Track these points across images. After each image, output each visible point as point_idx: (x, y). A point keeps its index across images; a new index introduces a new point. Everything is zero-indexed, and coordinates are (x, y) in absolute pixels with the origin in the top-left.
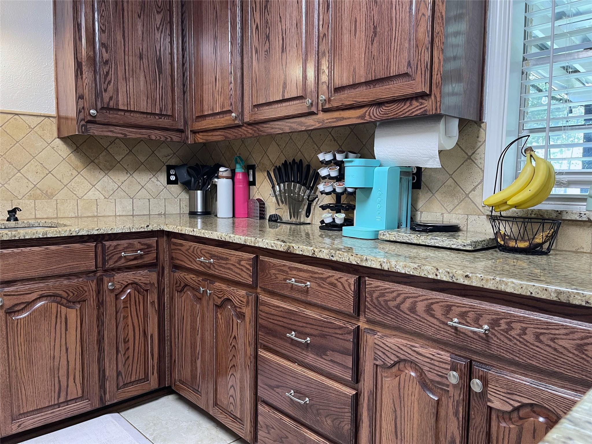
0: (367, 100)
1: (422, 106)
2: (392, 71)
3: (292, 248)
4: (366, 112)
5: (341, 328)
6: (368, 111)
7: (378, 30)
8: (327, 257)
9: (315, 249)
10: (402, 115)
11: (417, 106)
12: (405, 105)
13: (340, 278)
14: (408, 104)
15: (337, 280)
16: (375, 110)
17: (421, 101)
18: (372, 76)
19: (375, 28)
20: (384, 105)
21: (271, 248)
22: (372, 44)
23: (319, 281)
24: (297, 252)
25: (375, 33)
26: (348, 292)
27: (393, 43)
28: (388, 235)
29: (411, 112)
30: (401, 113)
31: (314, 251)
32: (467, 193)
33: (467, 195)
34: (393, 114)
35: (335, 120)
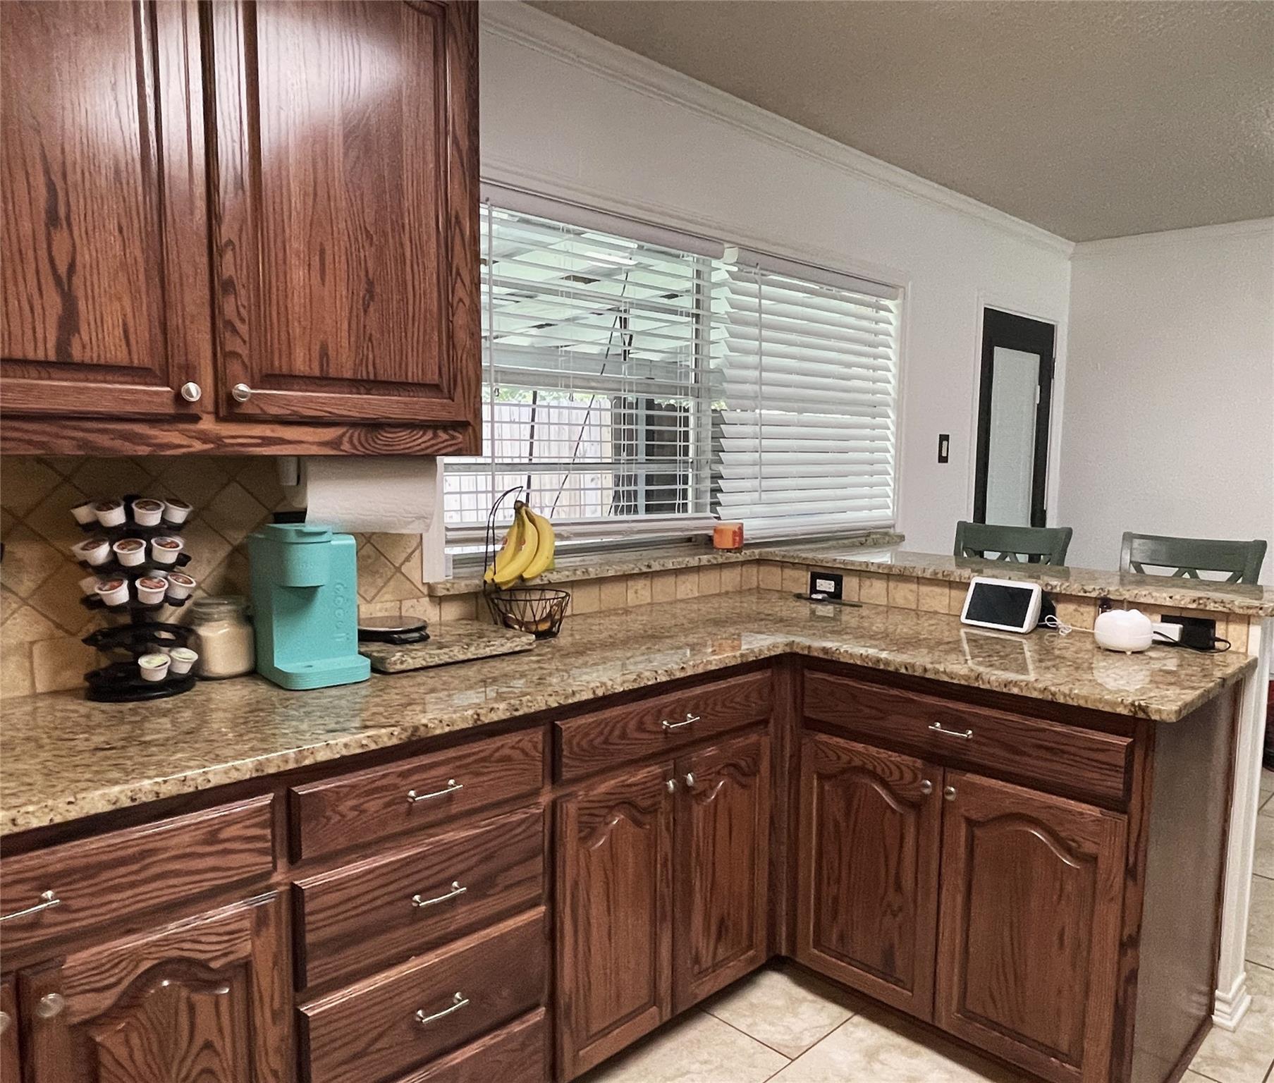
0: (357, 415)
1: (454, 442)
2: (410, 374)
3: (422, 728)
4: (344, 434)
5: (523, 821)
6: (348, 435)
7: (378, 289)
8: (507, 715)
9: (479, 711)
10: (419, 451)
11: (446, 440)
12: (424, 434)
13: (520, 741)
14: (430, 434)
15: (513, 748)
16: (362, 435)
17: (451, 432)
18: (368, 373)
19: (370, 283)
20: (382, 429)
21: (359, 751)
22: (365, 311)
23: (474, 768)
24: (438, 732)
25: (370, 291)
26: (533, 759)
27: (410, 325)
28: (410, 660)
29: (436, 448)
30: (418, 448)
31: (478, 715)
32: (397, 565)
33: (398, 569)
34: (402, 447)
35: (259, 441)
